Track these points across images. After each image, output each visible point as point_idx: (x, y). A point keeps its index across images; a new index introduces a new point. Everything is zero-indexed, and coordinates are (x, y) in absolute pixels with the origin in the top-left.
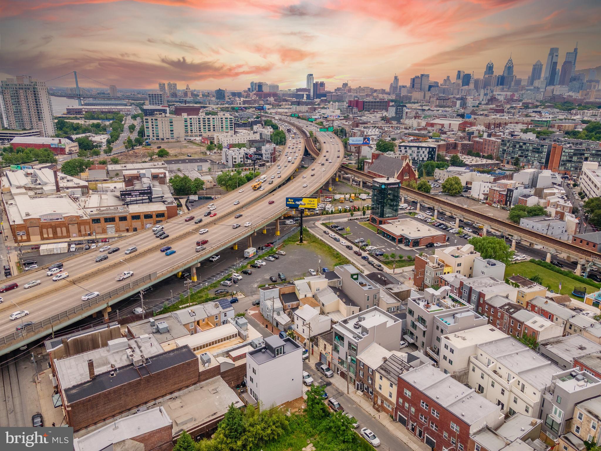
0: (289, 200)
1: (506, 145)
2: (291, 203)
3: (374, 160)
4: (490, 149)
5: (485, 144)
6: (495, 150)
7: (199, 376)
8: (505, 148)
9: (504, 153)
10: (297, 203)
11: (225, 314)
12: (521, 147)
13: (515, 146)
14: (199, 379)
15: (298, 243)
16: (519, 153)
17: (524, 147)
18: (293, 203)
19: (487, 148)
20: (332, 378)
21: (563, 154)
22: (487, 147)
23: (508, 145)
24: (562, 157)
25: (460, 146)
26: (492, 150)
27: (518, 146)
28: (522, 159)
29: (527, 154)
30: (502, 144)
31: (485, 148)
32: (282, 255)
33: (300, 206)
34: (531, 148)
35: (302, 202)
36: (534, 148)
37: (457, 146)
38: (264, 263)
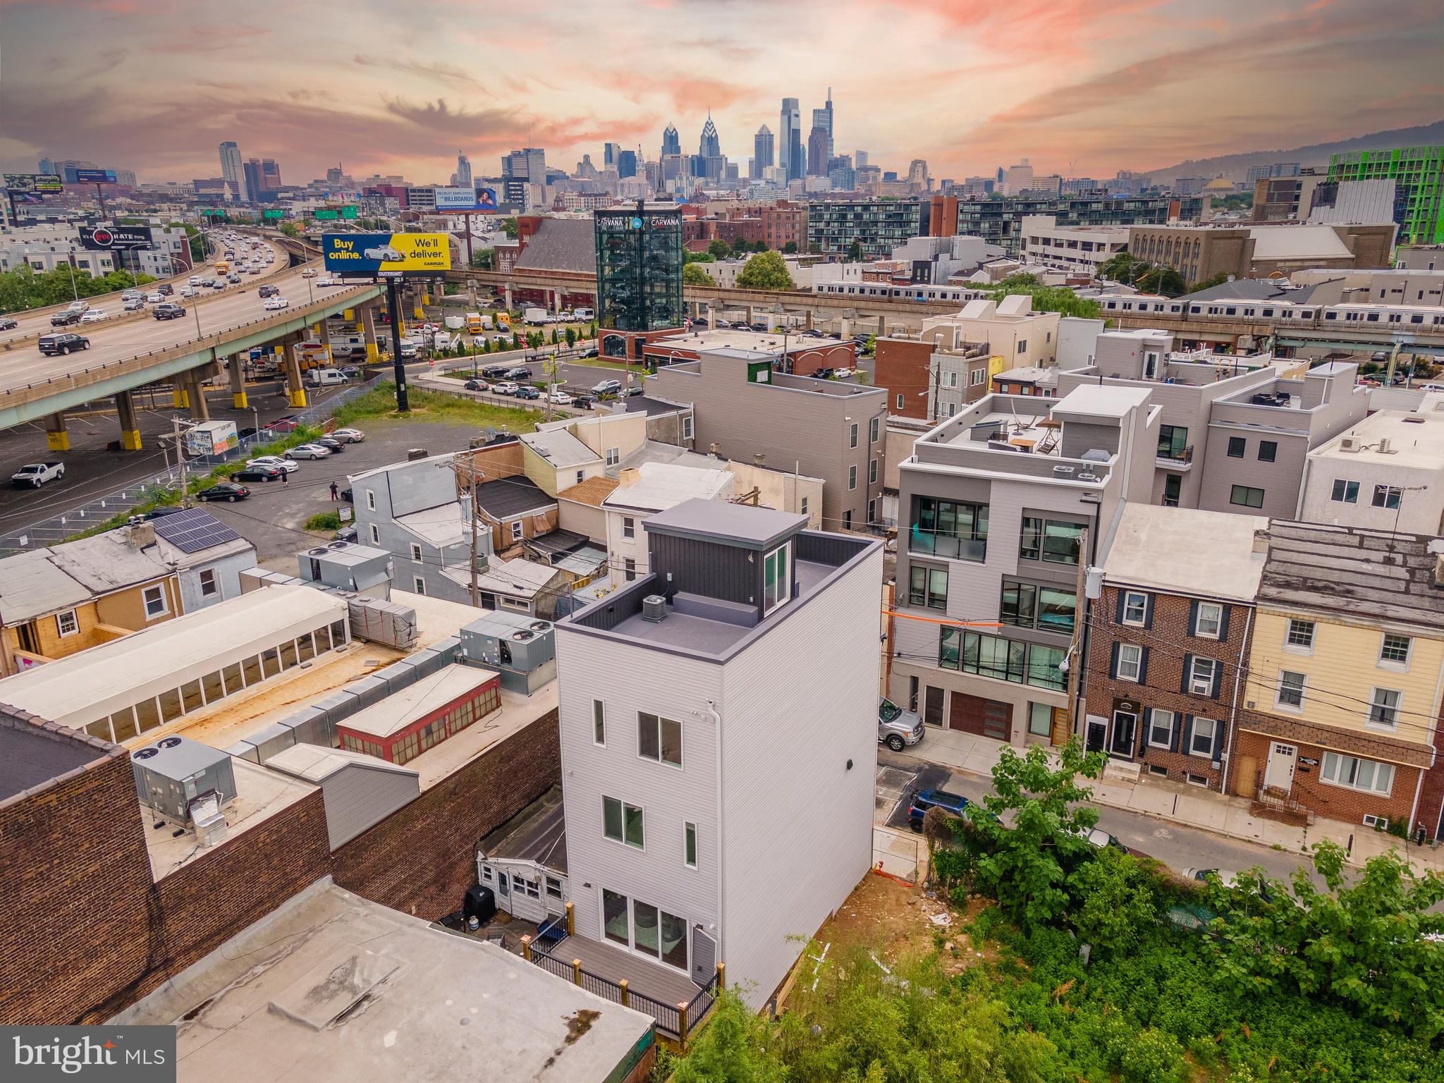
0: (338, 243)
1: (821, 216)
2: (344, 255)
3: (526, 239)
4: (783, 234)
5: (769, 226)
6: (797, 236)
7: (156, 920)
8: (822, 225)
9: (819, 240)
10: (372, 253)
11: (207, 576)
12: (857, 216)
13: (844, 216)
14: (156, 944)
15: (393, 413)
16: (857, 232)
17: (866, 217)
18: (356, 256)
19: (774, 236)
20: (925, 746)
21: (961, 217)
22: (773, 230)
23: (826, 217)
24: (960, 225)
25: (713, 228)
26: (787, 237)
27: (850, 216)
28: (864, 247)
29: (876, 234)
30: (811, 217)
31: (769, 236)
32: (350, 441)
33: (384, 266)
34: (882, 217)
35: (389, 250)
36: (890, 216)
37: (707, 232)
38: (290, 465)
